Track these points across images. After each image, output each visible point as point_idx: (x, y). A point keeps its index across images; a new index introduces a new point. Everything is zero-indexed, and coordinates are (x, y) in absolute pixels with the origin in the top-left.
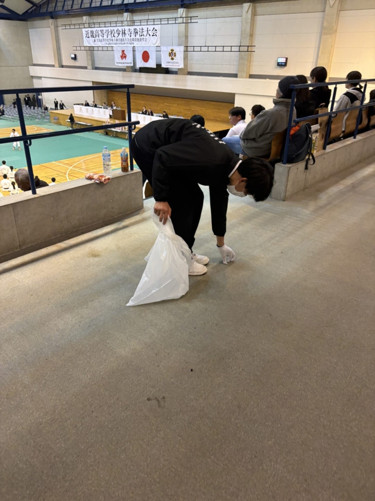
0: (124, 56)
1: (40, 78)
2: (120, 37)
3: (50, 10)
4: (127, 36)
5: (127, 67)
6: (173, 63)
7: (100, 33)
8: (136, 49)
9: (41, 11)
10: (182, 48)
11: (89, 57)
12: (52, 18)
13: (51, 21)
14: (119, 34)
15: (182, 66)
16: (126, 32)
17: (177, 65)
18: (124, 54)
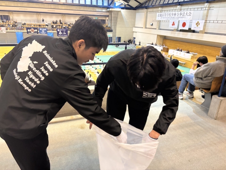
0: (173, 24)
1: (136, 32)
2: (173, 16)
3: (146, 5)
4: (176, 16)
5: (174, 29)
6: (198, 28)
7: (164, 14)
8: (180, 21)
9: (143, 6)
10: (204, 21)
11: (158, 25)
12: (146, 9)
13: (145, 10)
14: (173, 15)
15: (202, 29)
16: (176, 14)
17: (199, 29)
18: (174, 23)
